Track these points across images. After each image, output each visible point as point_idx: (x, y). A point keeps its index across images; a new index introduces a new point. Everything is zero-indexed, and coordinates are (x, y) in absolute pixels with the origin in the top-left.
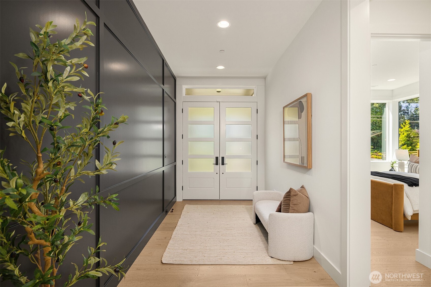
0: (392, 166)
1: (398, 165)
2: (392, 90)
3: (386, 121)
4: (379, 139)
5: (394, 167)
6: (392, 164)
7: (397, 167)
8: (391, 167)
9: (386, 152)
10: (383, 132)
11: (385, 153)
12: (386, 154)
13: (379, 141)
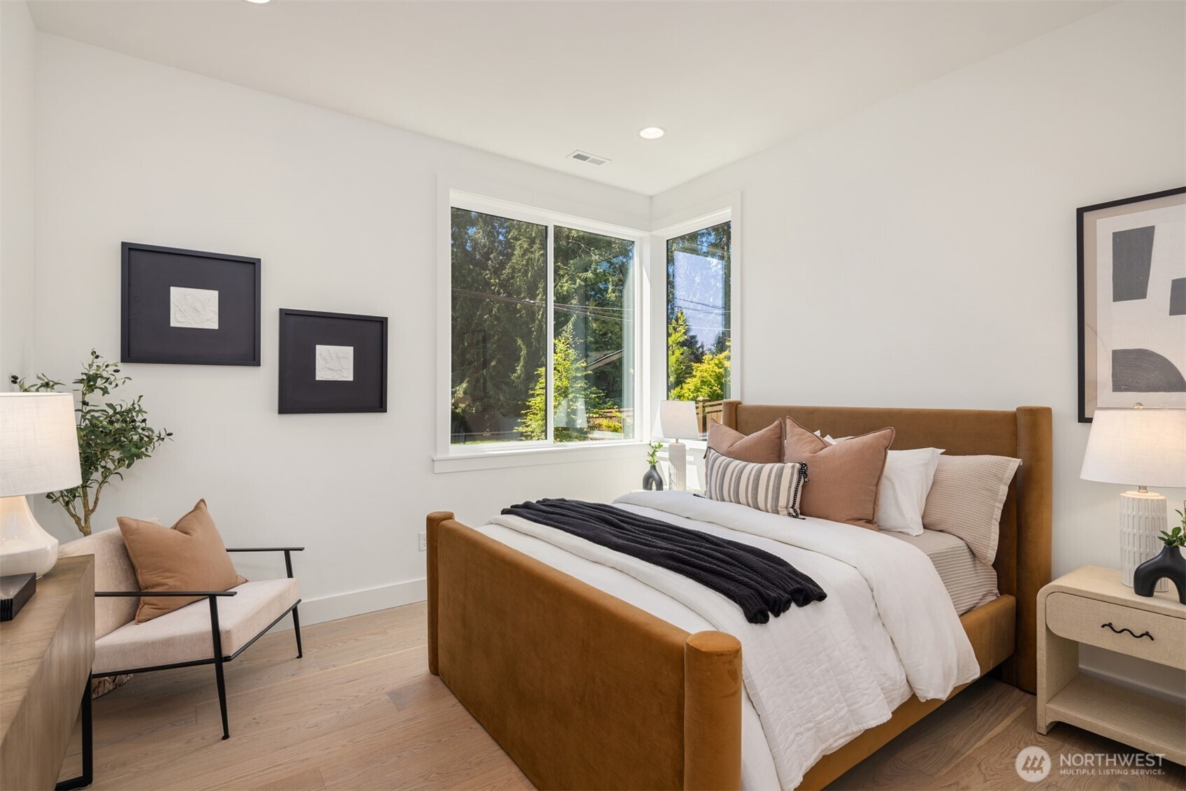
0: (650, 462)
1: (666, 455)
2: (651, 197)
3: (634, 311)
4: (617, 374)
5: (656, 464)
6: (651, 453)
7: (664, 459)
8: (650, 465)
9: (633, 407)
10: (625, 354)
11: (631, 409)
12: (634, 411)
13: (618, 379)
